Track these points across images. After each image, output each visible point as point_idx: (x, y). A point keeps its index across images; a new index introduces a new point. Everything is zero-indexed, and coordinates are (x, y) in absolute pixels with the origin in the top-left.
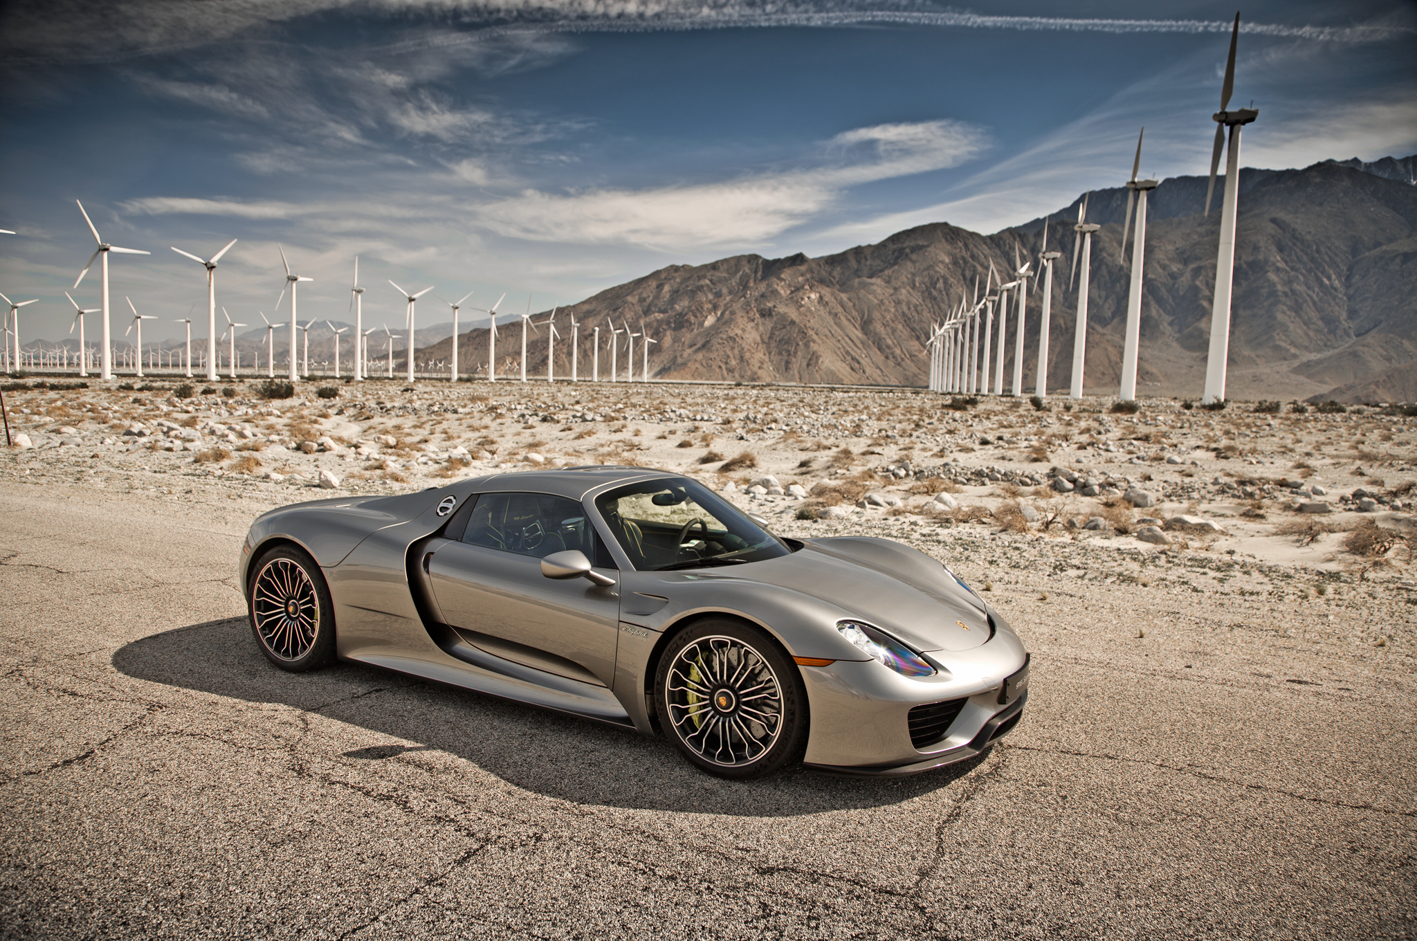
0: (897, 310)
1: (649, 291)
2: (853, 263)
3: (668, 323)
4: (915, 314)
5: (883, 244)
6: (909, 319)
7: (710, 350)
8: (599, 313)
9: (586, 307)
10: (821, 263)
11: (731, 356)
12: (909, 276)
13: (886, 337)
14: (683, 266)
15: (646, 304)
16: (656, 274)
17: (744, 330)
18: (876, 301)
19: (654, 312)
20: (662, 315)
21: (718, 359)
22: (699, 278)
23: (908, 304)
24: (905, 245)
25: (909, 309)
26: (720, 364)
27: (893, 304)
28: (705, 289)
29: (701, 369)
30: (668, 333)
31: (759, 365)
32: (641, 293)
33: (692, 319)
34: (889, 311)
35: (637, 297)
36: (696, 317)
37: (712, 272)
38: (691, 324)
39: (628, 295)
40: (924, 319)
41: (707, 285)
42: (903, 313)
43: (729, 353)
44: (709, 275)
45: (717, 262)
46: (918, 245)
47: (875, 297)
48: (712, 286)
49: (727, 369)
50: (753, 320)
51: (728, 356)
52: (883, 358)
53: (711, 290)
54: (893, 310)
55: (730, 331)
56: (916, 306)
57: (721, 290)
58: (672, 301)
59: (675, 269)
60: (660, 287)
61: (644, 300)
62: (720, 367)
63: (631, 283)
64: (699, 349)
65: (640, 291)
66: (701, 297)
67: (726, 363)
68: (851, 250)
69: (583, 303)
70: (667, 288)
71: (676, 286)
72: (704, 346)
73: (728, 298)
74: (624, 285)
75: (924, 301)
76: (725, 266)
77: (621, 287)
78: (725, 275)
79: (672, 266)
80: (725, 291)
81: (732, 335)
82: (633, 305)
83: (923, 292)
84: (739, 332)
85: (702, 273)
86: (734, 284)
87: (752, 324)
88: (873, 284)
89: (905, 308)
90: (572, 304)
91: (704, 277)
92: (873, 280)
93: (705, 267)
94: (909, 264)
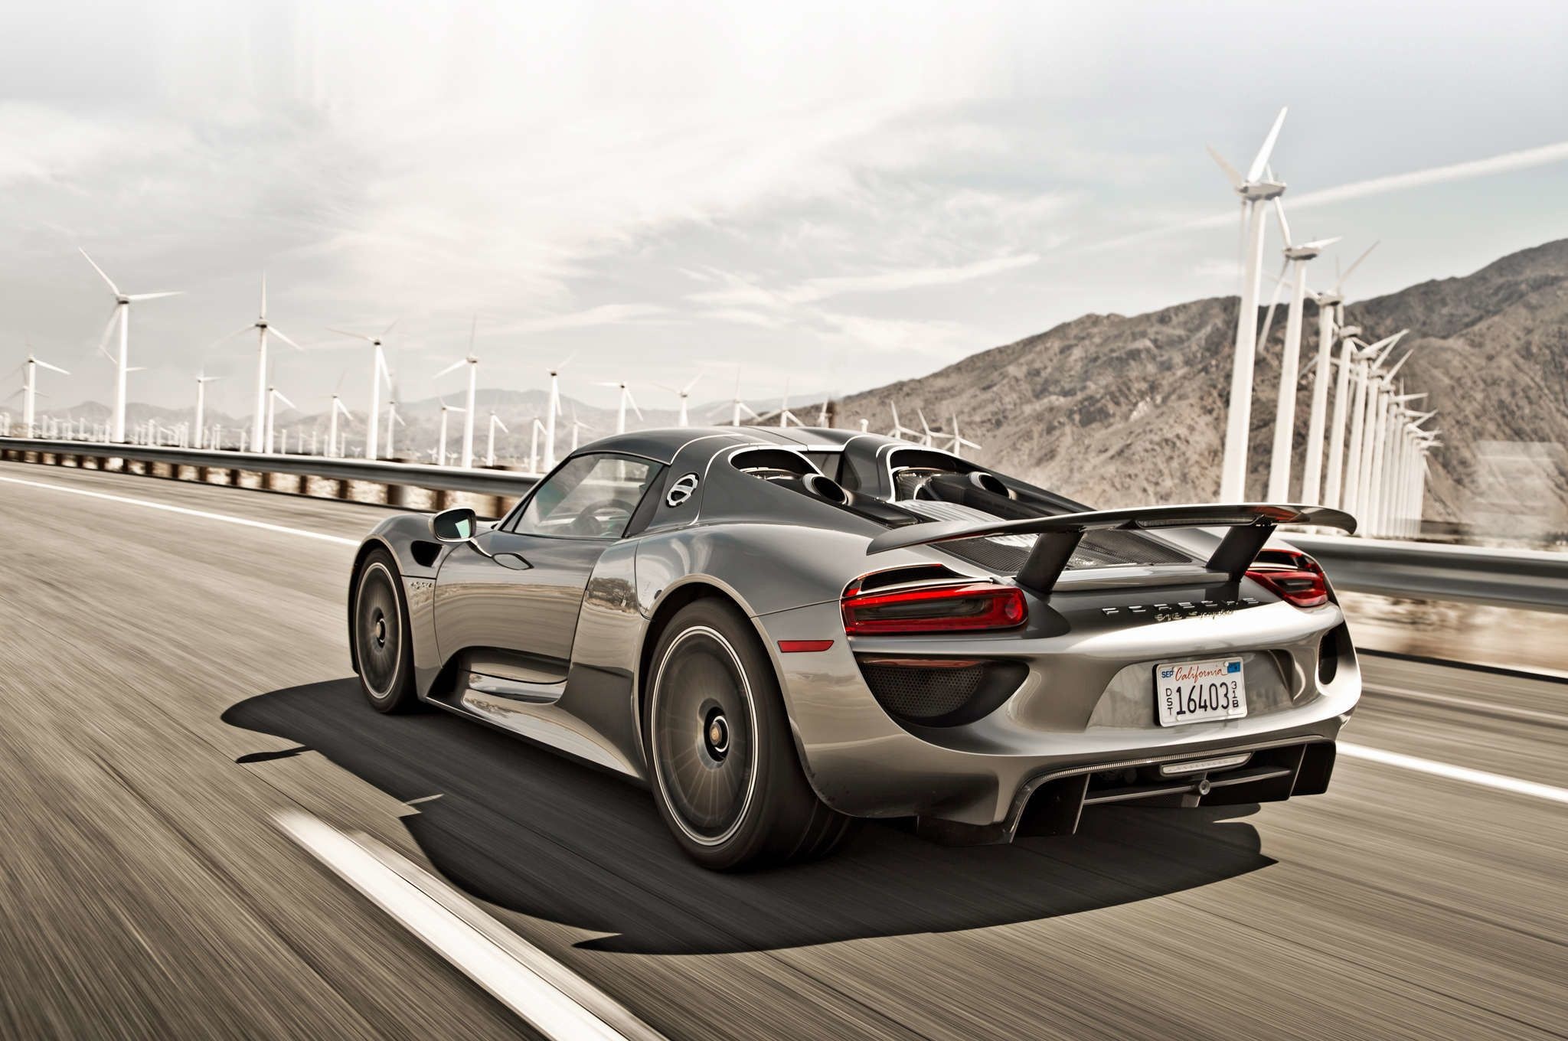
0: (1487, 397)
1: (1045, 360)
2: (1418, 311)
3: (1070, 414)
4: (1524, 403)
5: (1481, 276)
6: (1512, 413)
7: (1129, 461)
8: (962, 391)
9: (941, 383)
10: (1357, 313)
11: (1166, 471)
12: (1520, 334)
13: (1460, 445)
14: (1108, 317)
15: (1039, 380)
16: (1061, 330)
17: (1192, 429)
18: (1447, 381)
19: (1051, 394)
20: (1062, 399)
21: (1142, 476)
22: (1134, 337)
23: (1512, 384)
24: (1520, 278)
25: (1514, 394)
26: (1146, 485)
27: (1482, 385)
28: (1143, 356)
29: (1111, 491)
30: (1068, 429)
31: (1213, 488)
32: (1033, 361)
33: (1111, 408)
34: (1471, 399)
35: (1025, 369)
36: (1117, 404)
37: (1157, 327)
38: (1107, 415)
39: (1010, 363)
40: (1543, 413)
41: (1148, 350)
42: (1501, 402)
43: (1162, 466)
44: (1151, 332)
45: (1168, 310)
46: (1547, 277)
47: (1447, 373)
48: (1155, 351)
49: (1156, 494)
50: (1210, 412)
51: (1160, 472)
52: (1450, 482)
53: (1154, 358)
54: (1479, 396)
55: (1166, 428)
56: (1526, 390)
57: (1170, 359)
58: (1086, 376)
59: (1094, 320)
60: (1065, 350)
61: (1037, 373)
62: (1145, 490)
63: (1017, 344)
64: (1112, 457)
65: (1030, 357)
66: (1134, 371)
67: (1157, 484)
68: (1417, 287)
69: (935, 375)
70: (1077, 353)
71: (1093, 349)
72: (1121, 452)
73: (1180, 373)
74: (1007, 347)
75: (1545, 379)
76: (1182, 317)
77: (1000, 350)
78: (1181, 332)
79: (1089, 316)
80: (1178, 358)
81: (1170, 435)
82: (1017, 380)
83: (1545, 364)
84: (1183, 431)
85: (1141, 328)
86: (1194, 348)
87: (1208, 418)
88: (1444, 349)
89: (1505, 395)
90: (918, 377)
91: (1144, 334)
92: (1451, 342)
93: (1147, 317)
94: (1523, 312)
